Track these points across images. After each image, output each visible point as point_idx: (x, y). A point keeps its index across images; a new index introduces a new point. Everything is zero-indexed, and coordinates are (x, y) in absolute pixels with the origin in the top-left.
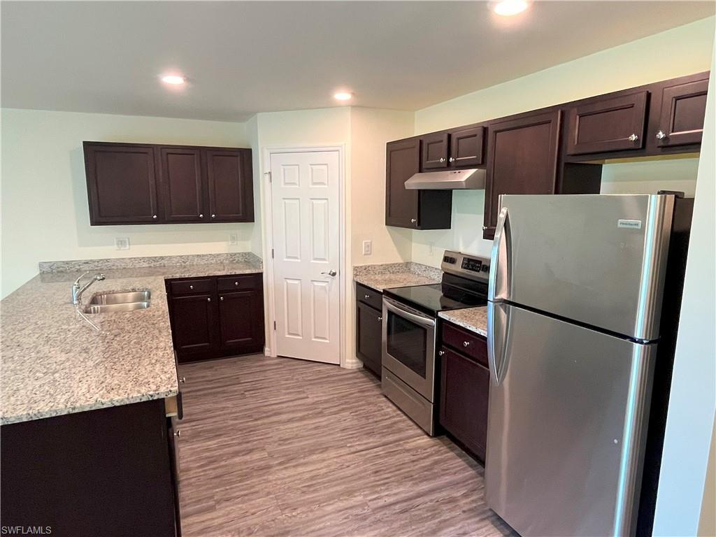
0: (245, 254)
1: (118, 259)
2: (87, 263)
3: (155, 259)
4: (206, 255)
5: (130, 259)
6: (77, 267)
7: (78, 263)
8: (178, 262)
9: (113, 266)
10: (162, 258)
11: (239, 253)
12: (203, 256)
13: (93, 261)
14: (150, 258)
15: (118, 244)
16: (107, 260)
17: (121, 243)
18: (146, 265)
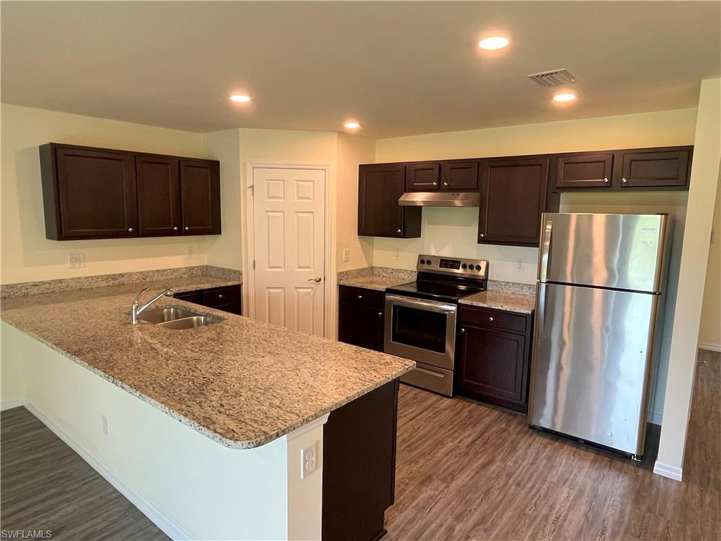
0: (203, 267)
1: (73, 279)
2: (37, 285)
3: (114, 277)
4: (166, 270)
5: (86, 278)
6: (23, 291)
7: (25, 285)
8: (138, 279)
9: (67, 287)
10: (122, 275)
11: (197, 267)
12: (163, 271)
13: (43, 283)
14: (109, 276)
15: (71, 262)
16: (60, 281)
17: (75, 260)
18: (103, 284)
